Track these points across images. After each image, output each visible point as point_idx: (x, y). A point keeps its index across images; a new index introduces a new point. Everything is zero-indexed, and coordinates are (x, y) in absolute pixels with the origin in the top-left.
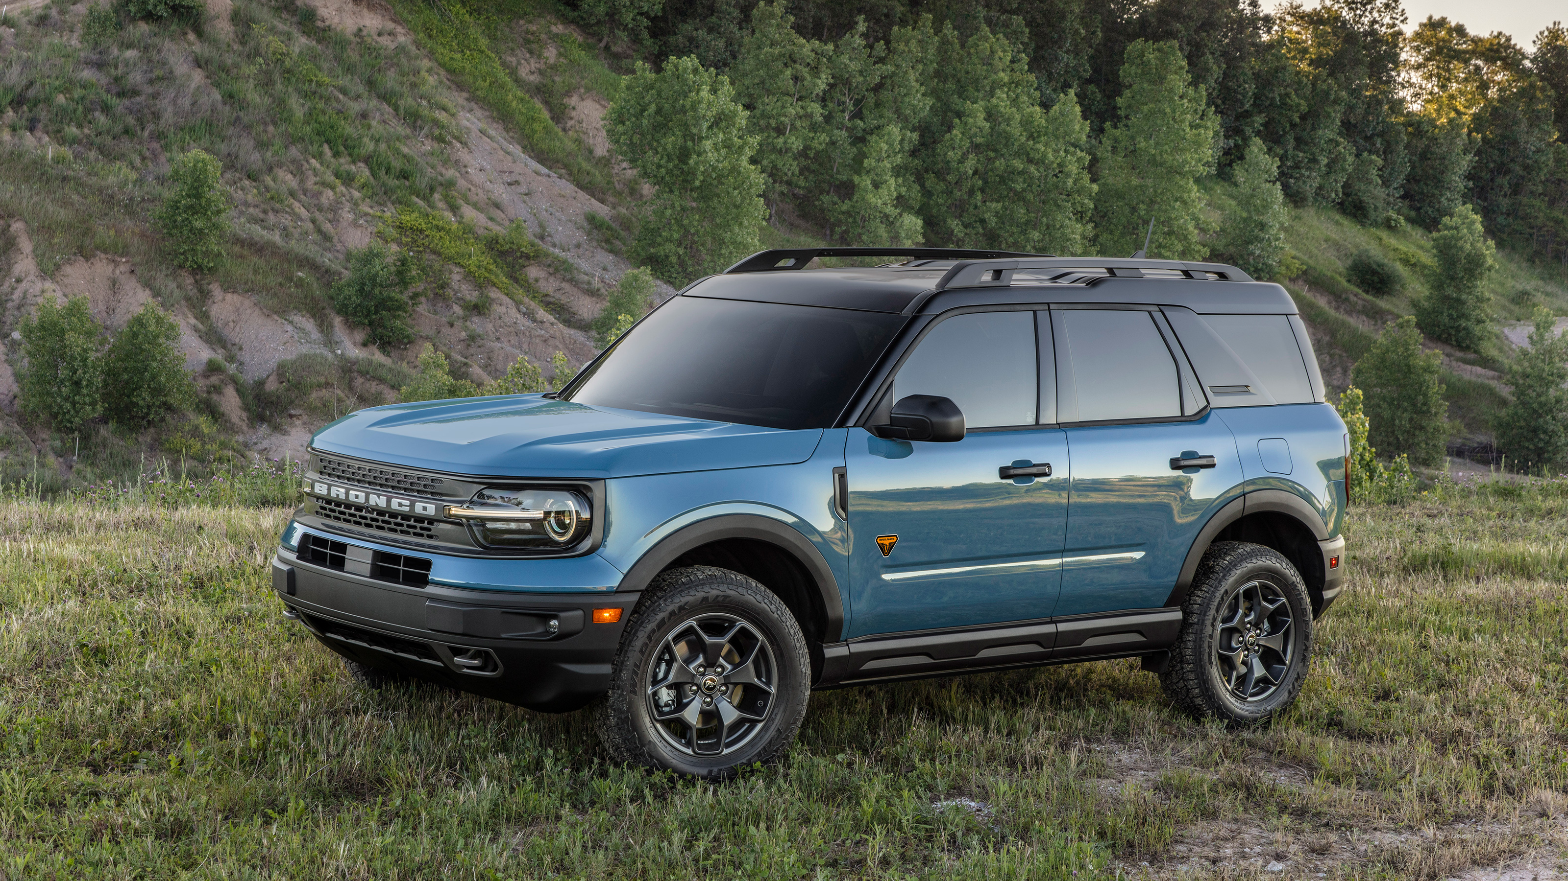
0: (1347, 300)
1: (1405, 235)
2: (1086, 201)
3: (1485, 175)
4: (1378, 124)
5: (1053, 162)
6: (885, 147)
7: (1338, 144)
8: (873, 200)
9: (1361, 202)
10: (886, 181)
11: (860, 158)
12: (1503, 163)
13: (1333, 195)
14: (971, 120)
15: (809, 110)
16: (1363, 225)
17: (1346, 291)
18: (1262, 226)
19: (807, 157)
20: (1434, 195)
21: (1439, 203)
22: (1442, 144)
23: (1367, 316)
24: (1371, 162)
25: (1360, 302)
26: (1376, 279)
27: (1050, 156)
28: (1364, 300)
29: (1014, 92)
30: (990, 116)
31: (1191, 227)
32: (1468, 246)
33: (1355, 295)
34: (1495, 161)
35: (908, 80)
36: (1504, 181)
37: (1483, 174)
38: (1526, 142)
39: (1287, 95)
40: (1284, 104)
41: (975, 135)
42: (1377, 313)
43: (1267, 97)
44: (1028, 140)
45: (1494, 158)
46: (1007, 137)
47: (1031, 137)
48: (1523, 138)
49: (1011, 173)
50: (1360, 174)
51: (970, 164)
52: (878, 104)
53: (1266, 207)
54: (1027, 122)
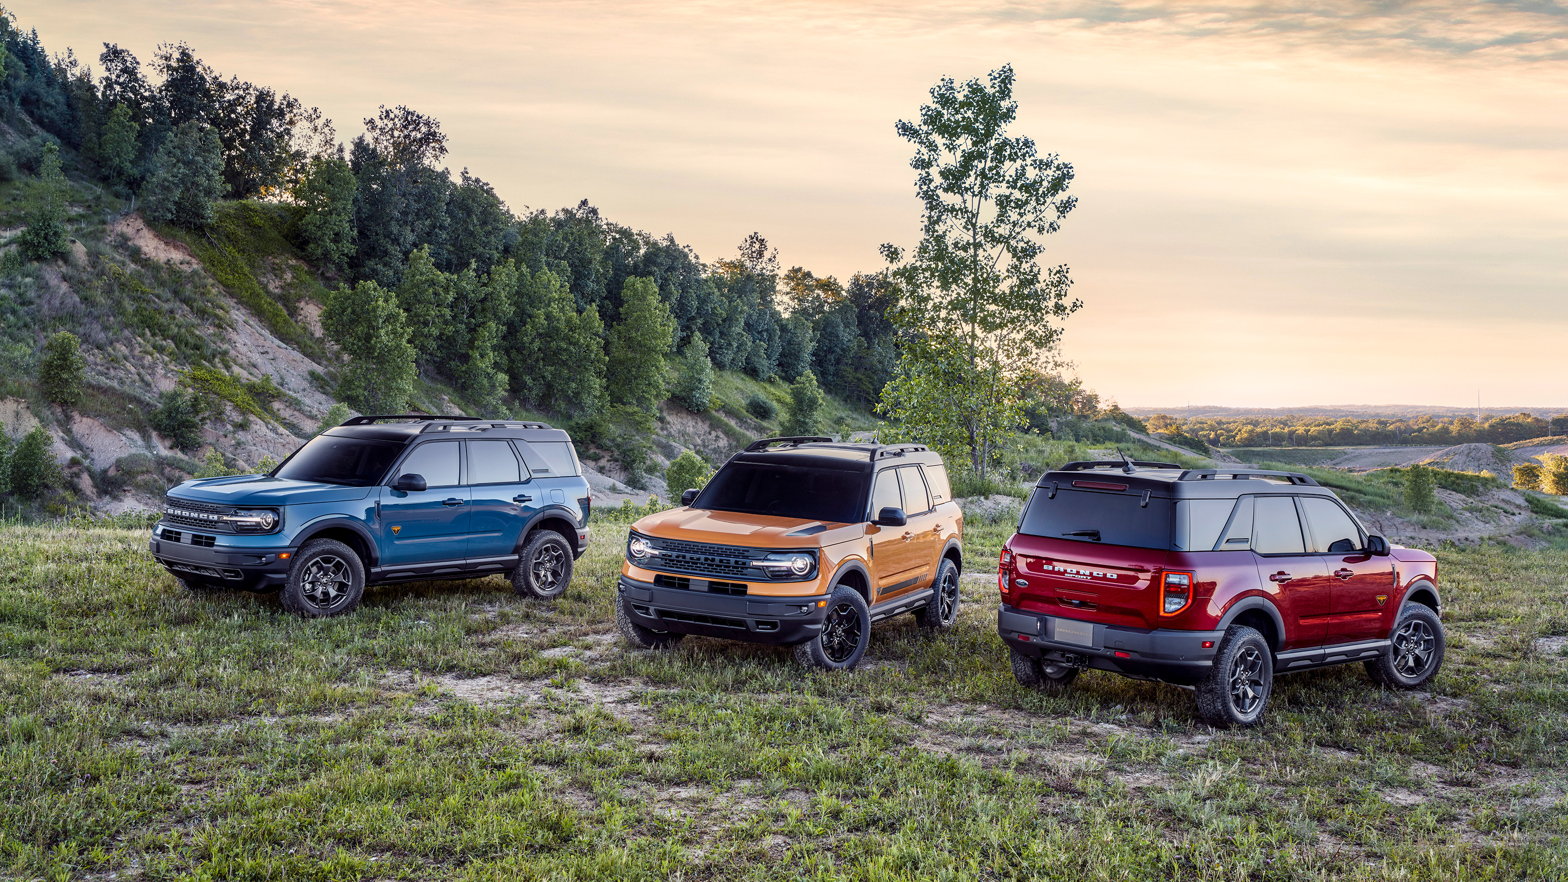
0: (746, 422)
1: (779, 386)
2: (602, 366)
3: (822, 354)
4: (765, 324)
5: (583, 344)
6: (487, 334)
7: (743, 336)
8: (480, 364)
9: (755, 368)
10: (488, 354)
11: (472, 341)
12: (831, 348)
13: (740, 364)
14: (537, 320)
15: (443, 313)
16: (756, 381)
17: (746, 417)
18: (700, 381)
19: (442, 339)
20: (794, 364)
21: (796, 368)
22: (798, 337)
23: (756, 431)
24: (761, 346)
25: (752, 422)
26: (762, 410)
27: (582, 341)
28: (755, 422)
29: (562, 304)
30: (548, 317)
31: (661, 381)
32: (810, 393)
33: (751, 419)
34: (826, 346)
35: (501, 296)
36: (832, 357)
38: (843, 336)
39: (715, 308)
40: (713, 313)
41: (539, 328)
42: (762, 429)
43: (704, 309)
44: (569, 331)
45: (826, 344)
46: (557, 330)
47: (571, 330)
48: (841, 334)
49: (560, 350)
50: (755, 352)
51: (536, 345)
52: (483, 310)
53: (702, 370)
54: (569, 321)
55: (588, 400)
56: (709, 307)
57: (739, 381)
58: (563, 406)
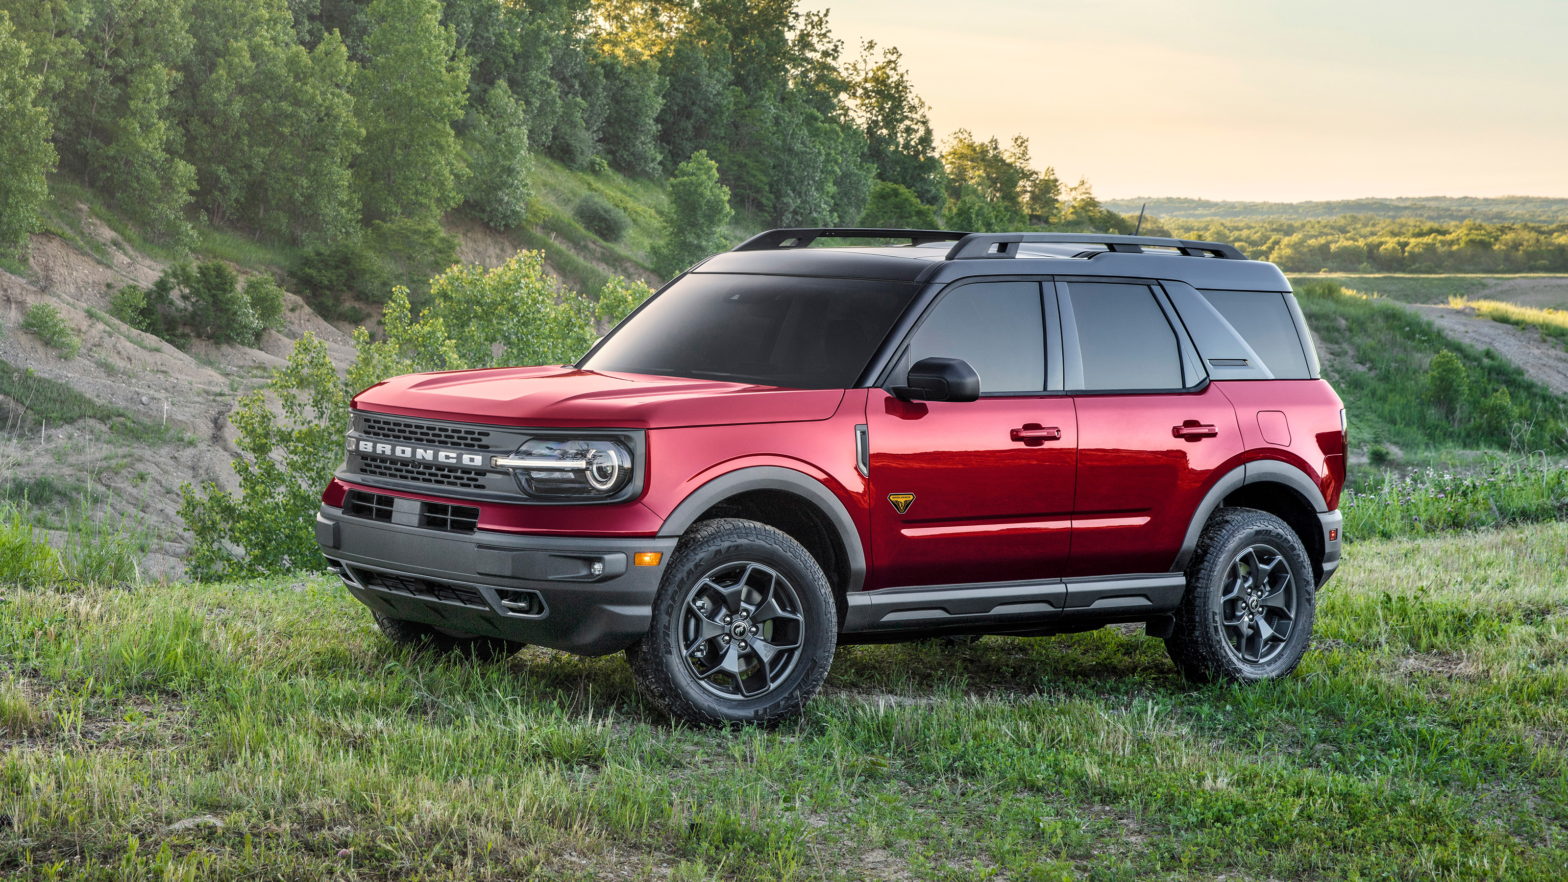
0: (585, 247)
1: (607, 180)
2: (354, 146)
3: (670, 119)
4: (576, 65)
5: (321, 106)
6: (152, 86)
7: (549, 86)
8: (144, 145)
9: (568, 145)
10: (154, 124)
11: (123, 101)
12: (685, 106)
13: (544, 138)
14: (237, 60)
15: (70, 47)
16: (570, 168)
17: (584, 238)
18: (510, 171)
19: (67, 98)
20: (629, 138)
21: (634, 146)
22: (636, 87)
23: (607, 264)
24: (576, 104)
25: (598, 249)
26: (603, 225)
27: (319, 99)
28: (603, 247)
29: (274, 30)
30: (256, 53)
31: (447, 173)
32: (708, 193)
33: (594, 243)
34: (678, 105)
35: (171, 16)
36: (689, 125)
37: (668, 117)
38: (708, 85)
39: (502, 35)
40: (498, 44)
41: (241, 76)
42: (615, 260)
43: (482, 37)
44: (295, 82)
45: (678, 100)
46: (272, 77)
47: (297, 78)
48: (704, 81)
49: (279, 117)
50: (567, 118)
51: (237, 106)
52: (137, 42)
53: (513, 152)
54: (292, 62)
55: (328, 210)
56: (491, 34)
57: (547, 172)
58: (284, 220)
